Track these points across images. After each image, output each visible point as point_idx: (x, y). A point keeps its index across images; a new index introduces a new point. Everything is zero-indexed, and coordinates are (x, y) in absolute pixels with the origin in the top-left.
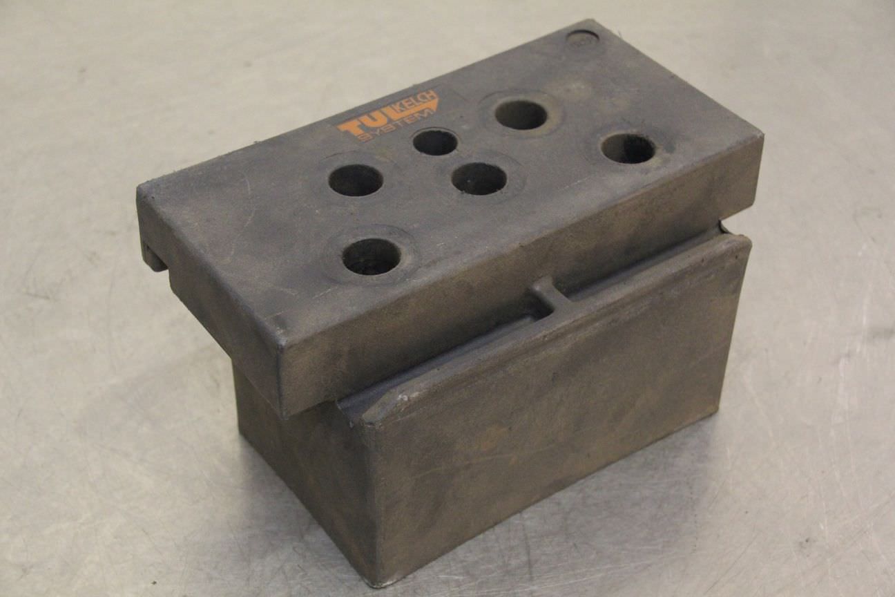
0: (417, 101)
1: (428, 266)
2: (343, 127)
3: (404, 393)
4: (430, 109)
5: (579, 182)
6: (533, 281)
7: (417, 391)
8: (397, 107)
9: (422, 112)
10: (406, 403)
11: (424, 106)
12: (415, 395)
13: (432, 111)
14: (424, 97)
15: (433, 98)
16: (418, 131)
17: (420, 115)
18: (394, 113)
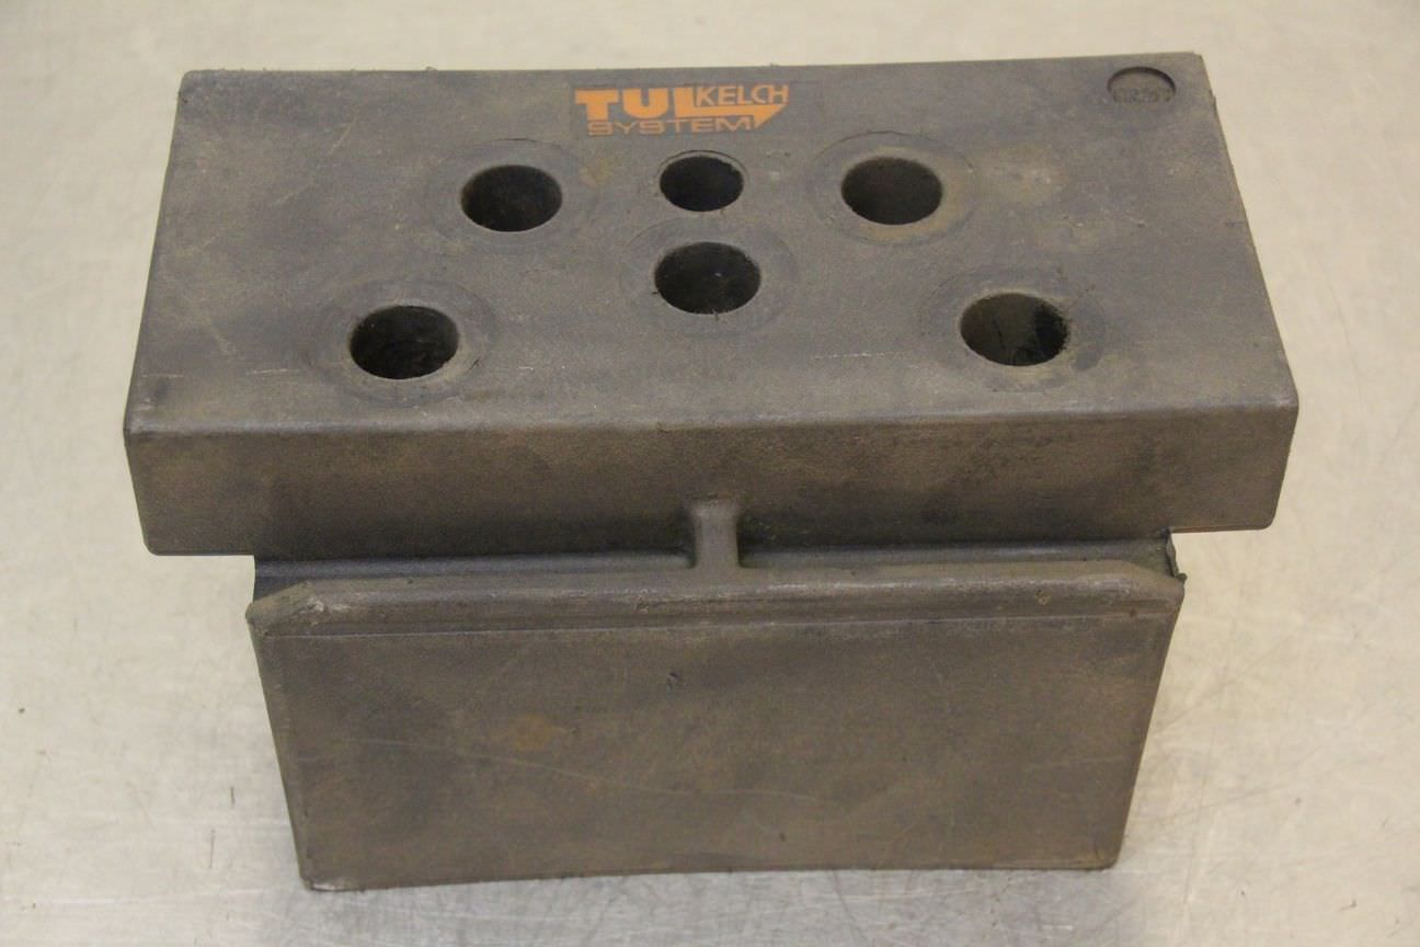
0: (747, 96)
1: (469, 398)
2: (582, 97)
3: (321, 596)
4: (751, 117)
5: (864, 354)
6: (695, 499)
7: (346, 602)
8: (702, 95)
9: (733, 119)
10: (317, 615)
11: (750, 110)
12: (340, 607)
13: (752, 124)
14: (764, 94)
15: (778, 100)
16: (693, 151)
17: (727, 124)
18: (687, 105)
